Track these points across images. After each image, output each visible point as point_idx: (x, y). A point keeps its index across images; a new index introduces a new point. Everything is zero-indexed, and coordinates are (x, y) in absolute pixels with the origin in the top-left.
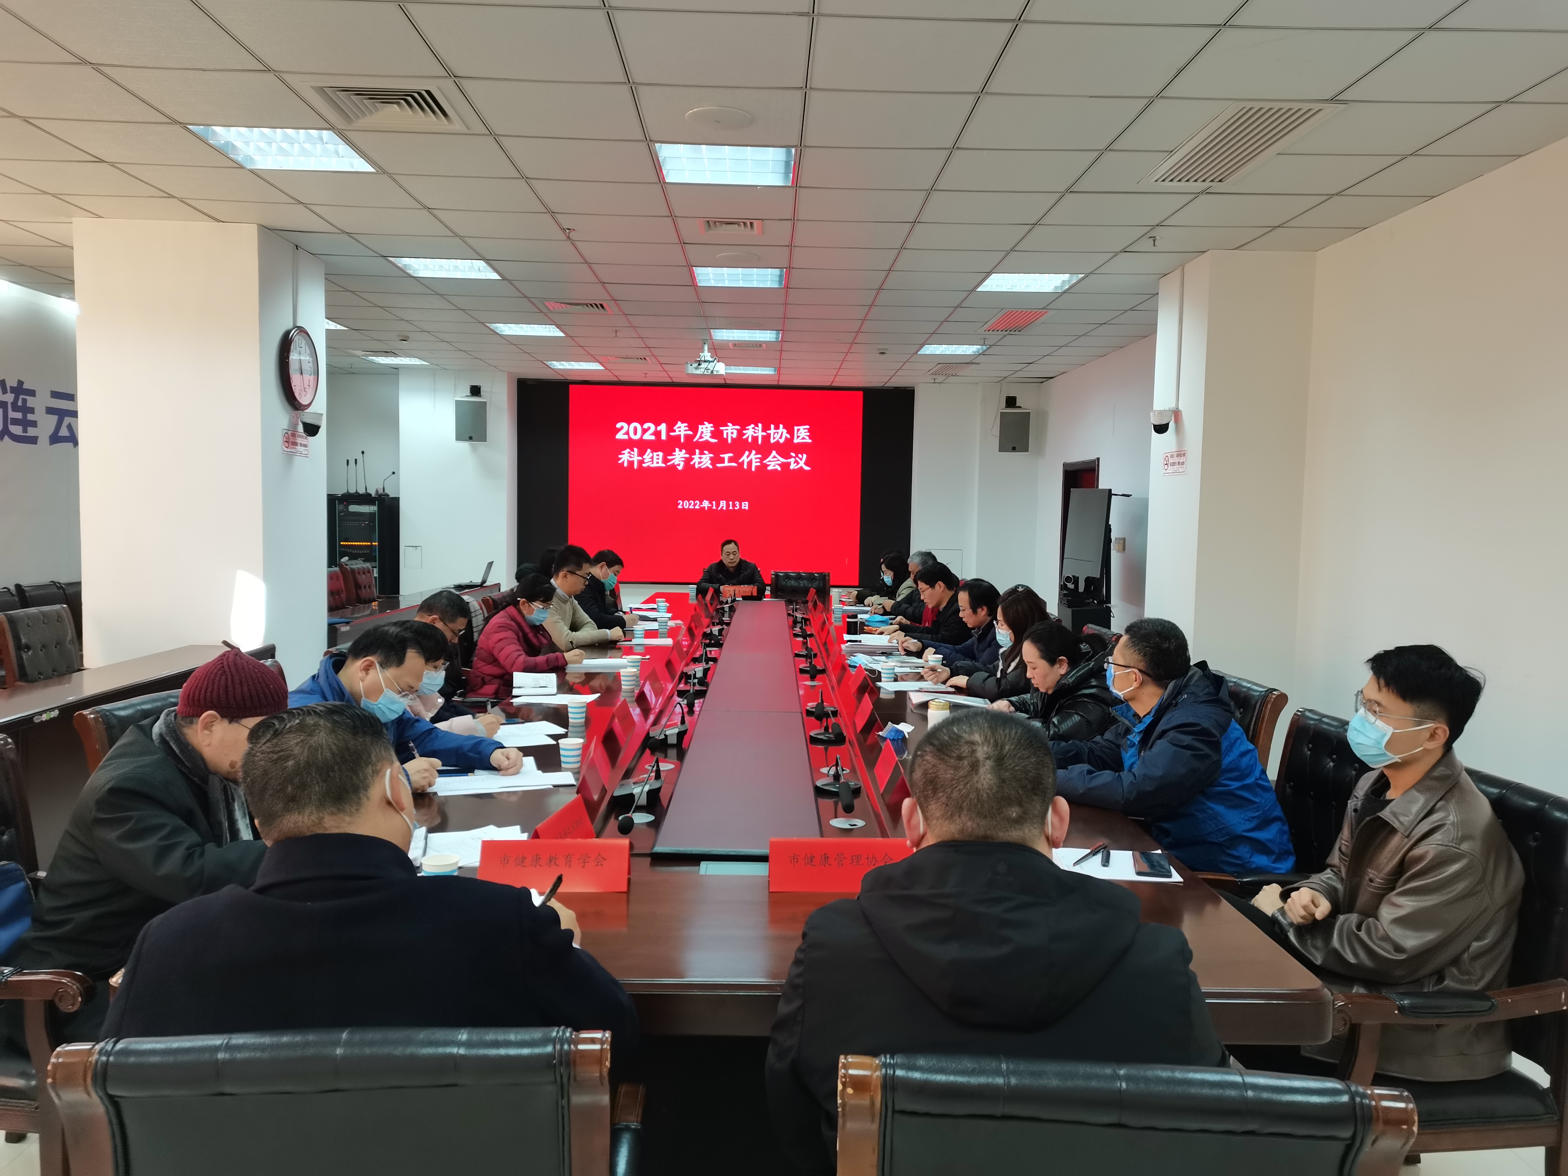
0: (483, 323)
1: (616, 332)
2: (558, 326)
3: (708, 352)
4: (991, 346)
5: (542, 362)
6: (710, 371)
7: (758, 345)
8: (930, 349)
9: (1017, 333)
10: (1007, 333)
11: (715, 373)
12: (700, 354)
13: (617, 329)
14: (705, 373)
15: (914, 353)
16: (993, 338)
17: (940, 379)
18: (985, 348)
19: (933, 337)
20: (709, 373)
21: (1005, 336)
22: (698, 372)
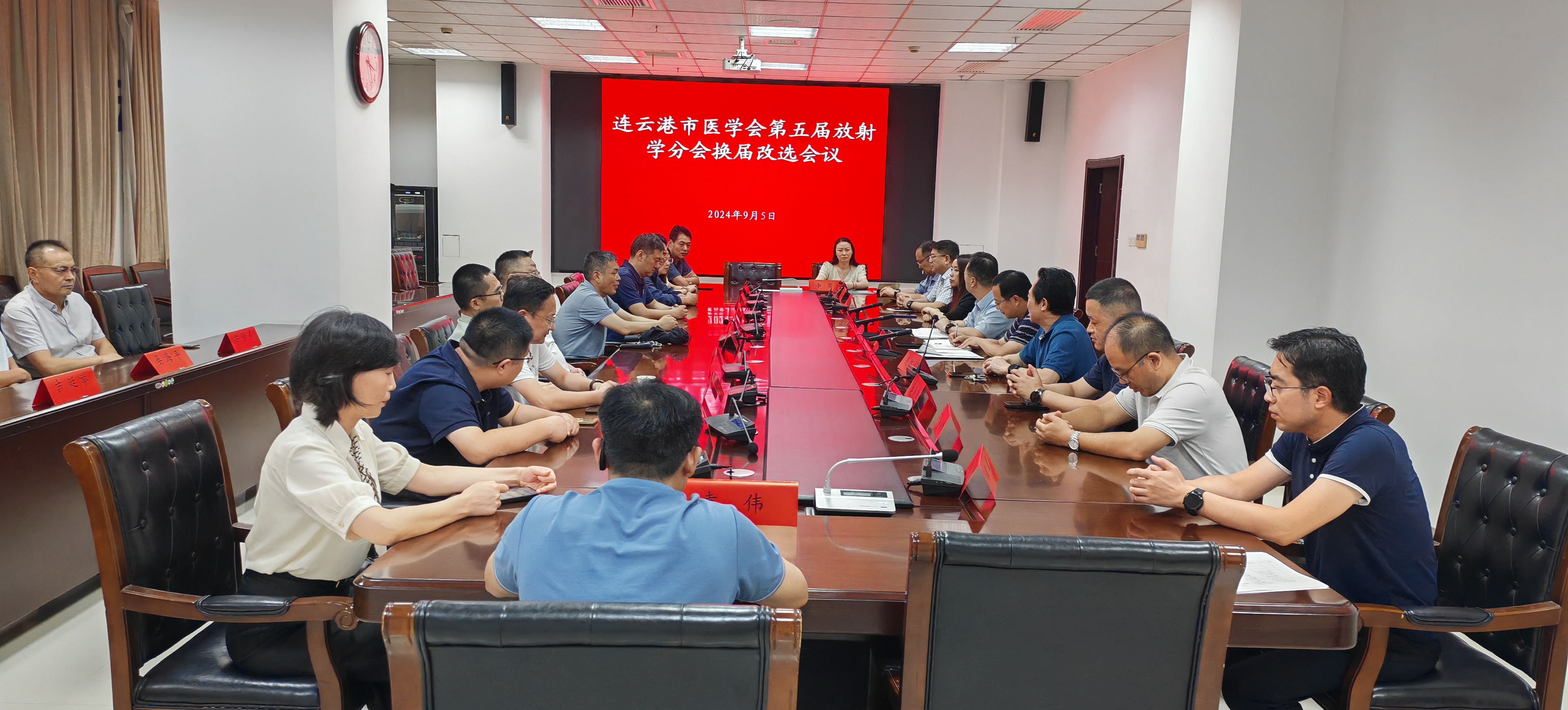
0: (527, 17)
1: (657, 27)
2: (600, 21)
3: (745, 49)
4: (1021, 45)
5: (578, 55)
6: (747, 68)
7: (795, 41)
8: (958, 48)
9: (1049, 32)
10: (1038, 32)
11: (751, 69)
12: (737, 50)
13: (658, 24)
14: (742, 69)
15: (945, 51)
16: (1024, 36)
17: (967, 76)
18: (1015, 46)
19: (964, 35)
20: (746, 69)
21: (1036, 34)
22: (736, 68)
